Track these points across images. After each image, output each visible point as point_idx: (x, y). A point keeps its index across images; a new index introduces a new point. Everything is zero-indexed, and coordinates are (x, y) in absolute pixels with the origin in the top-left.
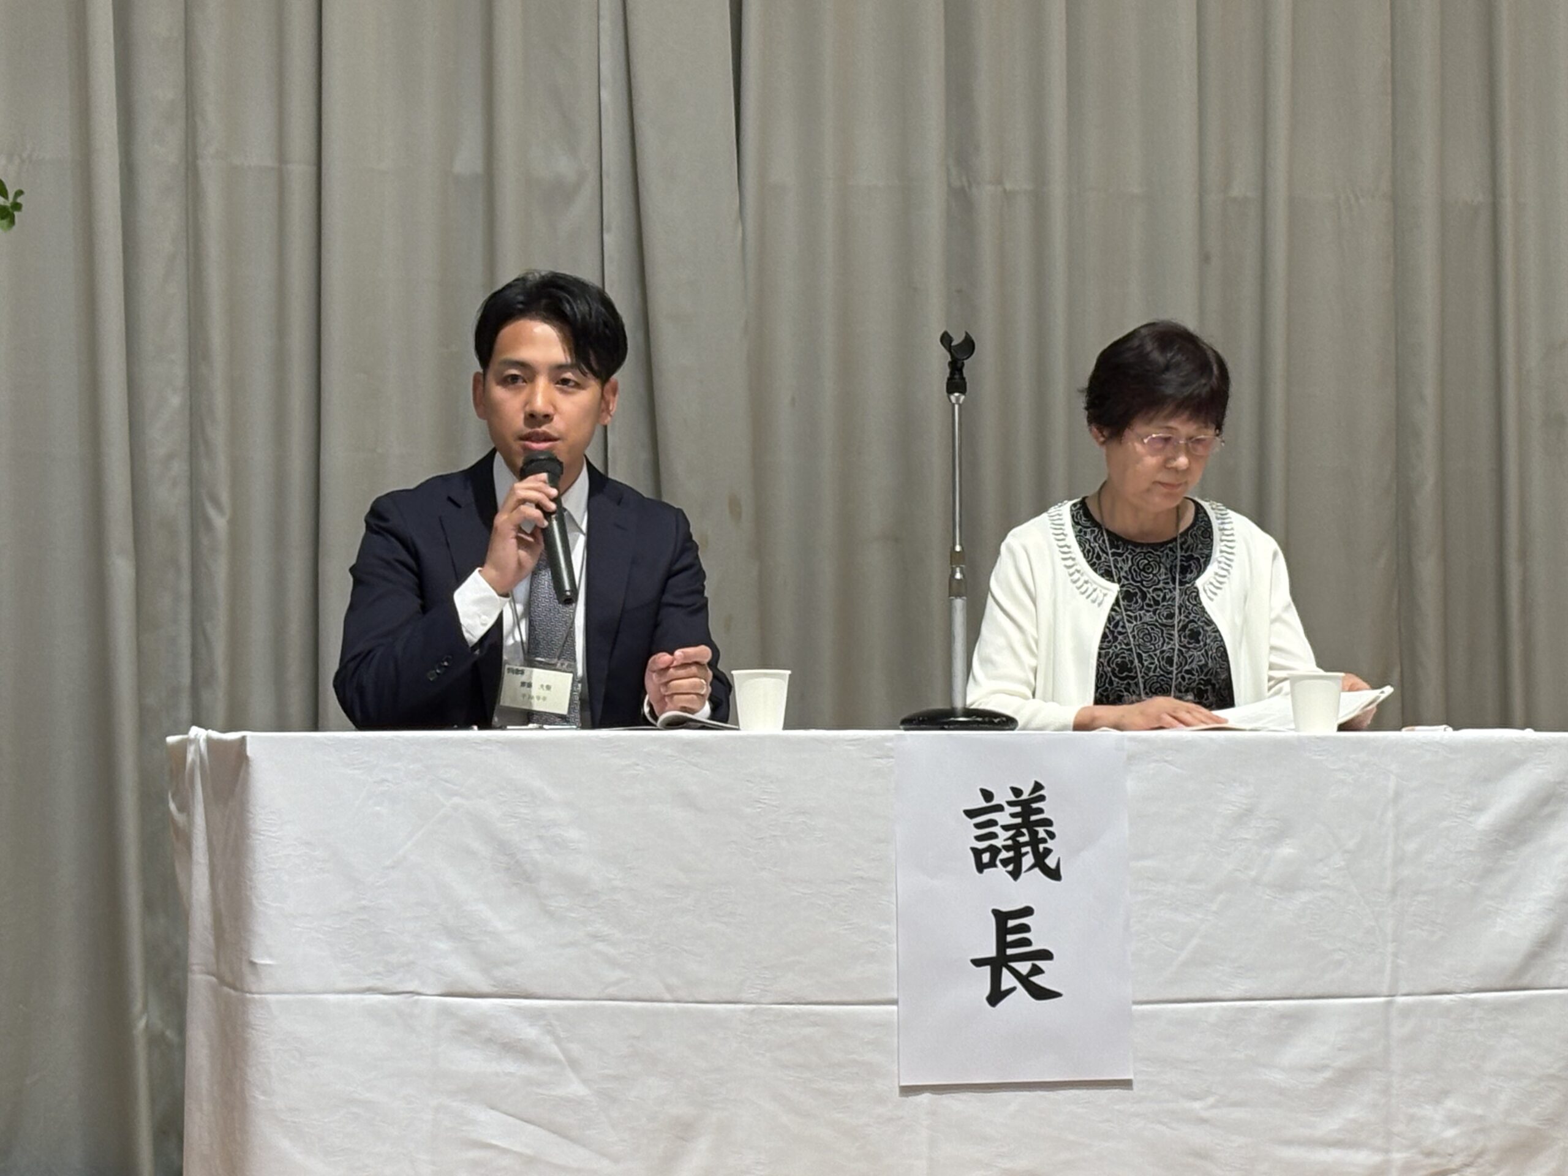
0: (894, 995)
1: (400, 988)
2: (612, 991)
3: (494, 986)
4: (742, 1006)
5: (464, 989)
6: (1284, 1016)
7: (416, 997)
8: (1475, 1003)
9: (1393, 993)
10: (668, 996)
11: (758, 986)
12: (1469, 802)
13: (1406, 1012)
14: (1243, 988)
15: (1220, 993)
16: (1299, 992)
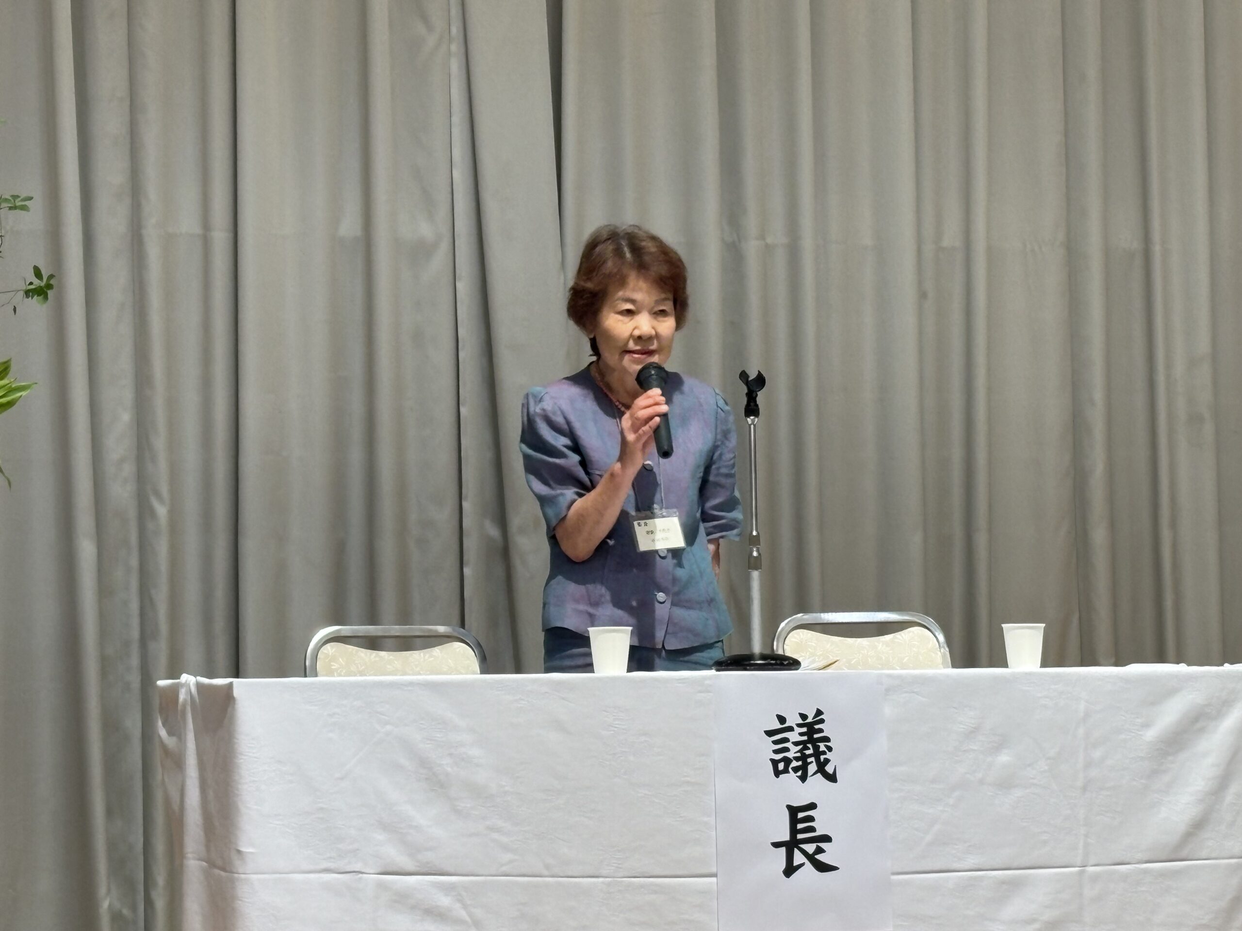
0: (714, 870)
1: (348, 869)
2: (504, 869)
3: (419, 867)
4: (601, 880)
5: (395, 869)
6: (1003, 882)
7: (361, 875)
8: (1145, 871)
9: (1085, 865)
10: (546, 873)
11: (614, 865)
12: (1139, 720)
13: (1095, 878)
14: (973, 861)
15: (956, 866)
16: (1015, 865)
